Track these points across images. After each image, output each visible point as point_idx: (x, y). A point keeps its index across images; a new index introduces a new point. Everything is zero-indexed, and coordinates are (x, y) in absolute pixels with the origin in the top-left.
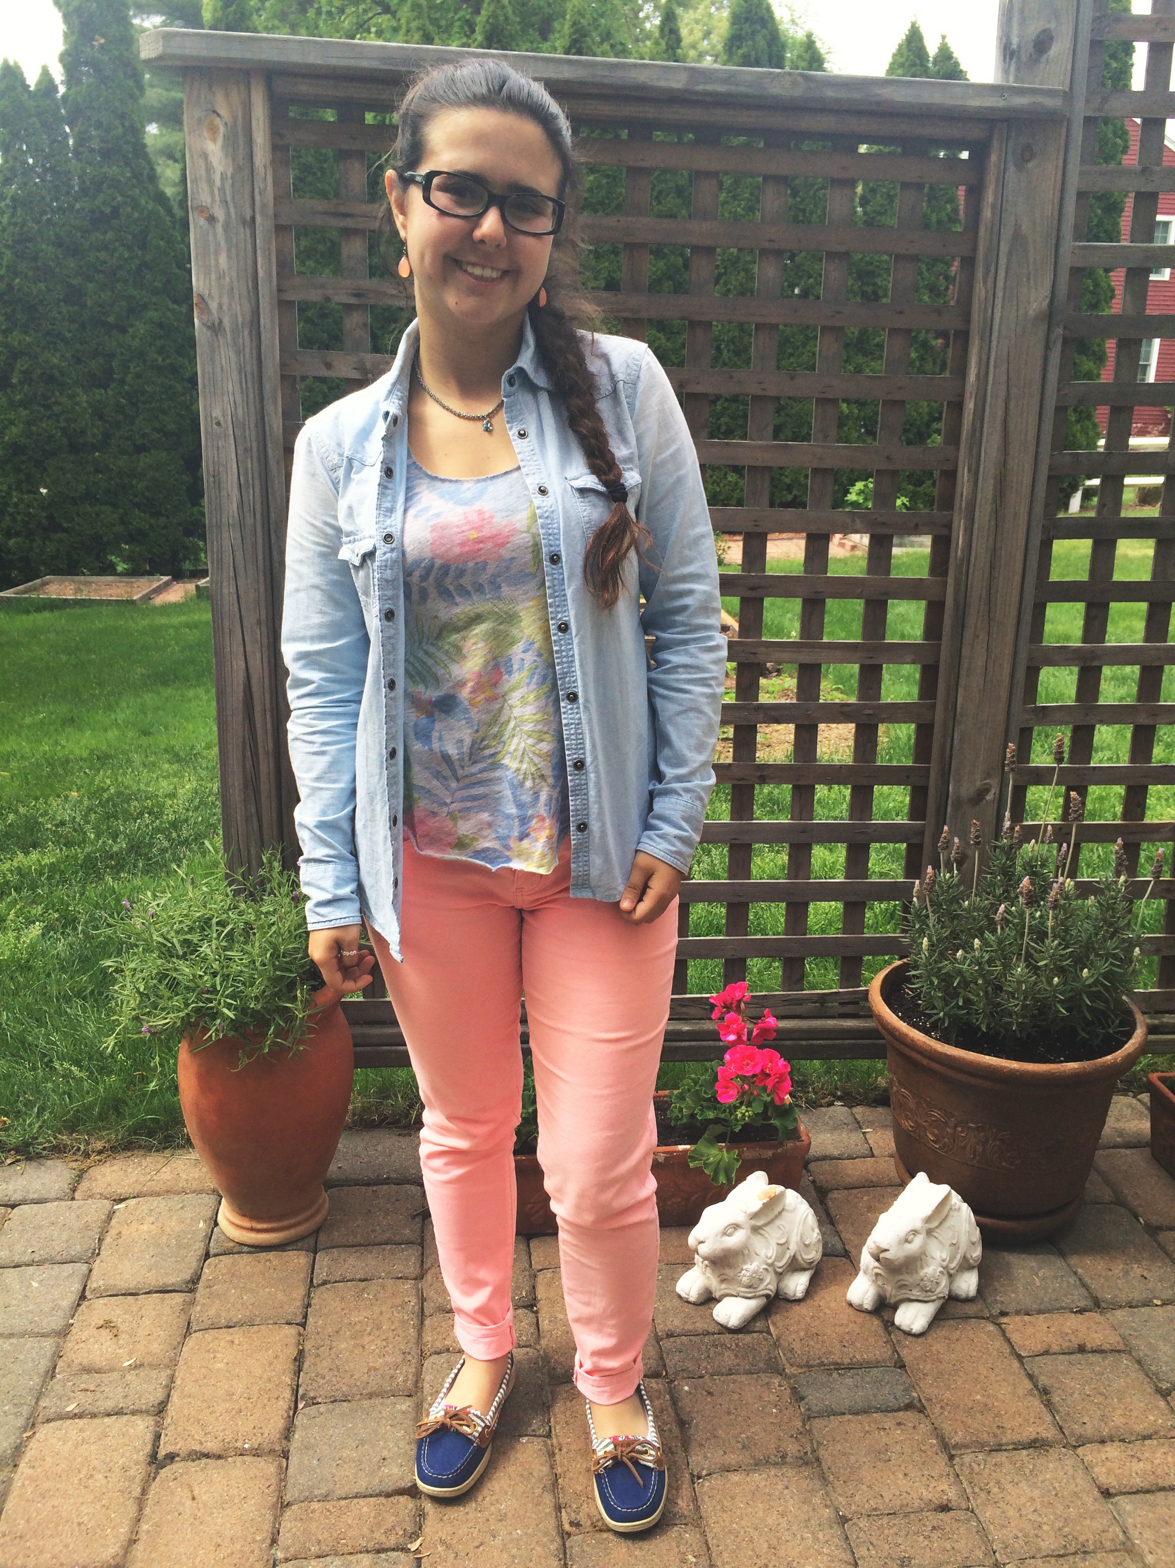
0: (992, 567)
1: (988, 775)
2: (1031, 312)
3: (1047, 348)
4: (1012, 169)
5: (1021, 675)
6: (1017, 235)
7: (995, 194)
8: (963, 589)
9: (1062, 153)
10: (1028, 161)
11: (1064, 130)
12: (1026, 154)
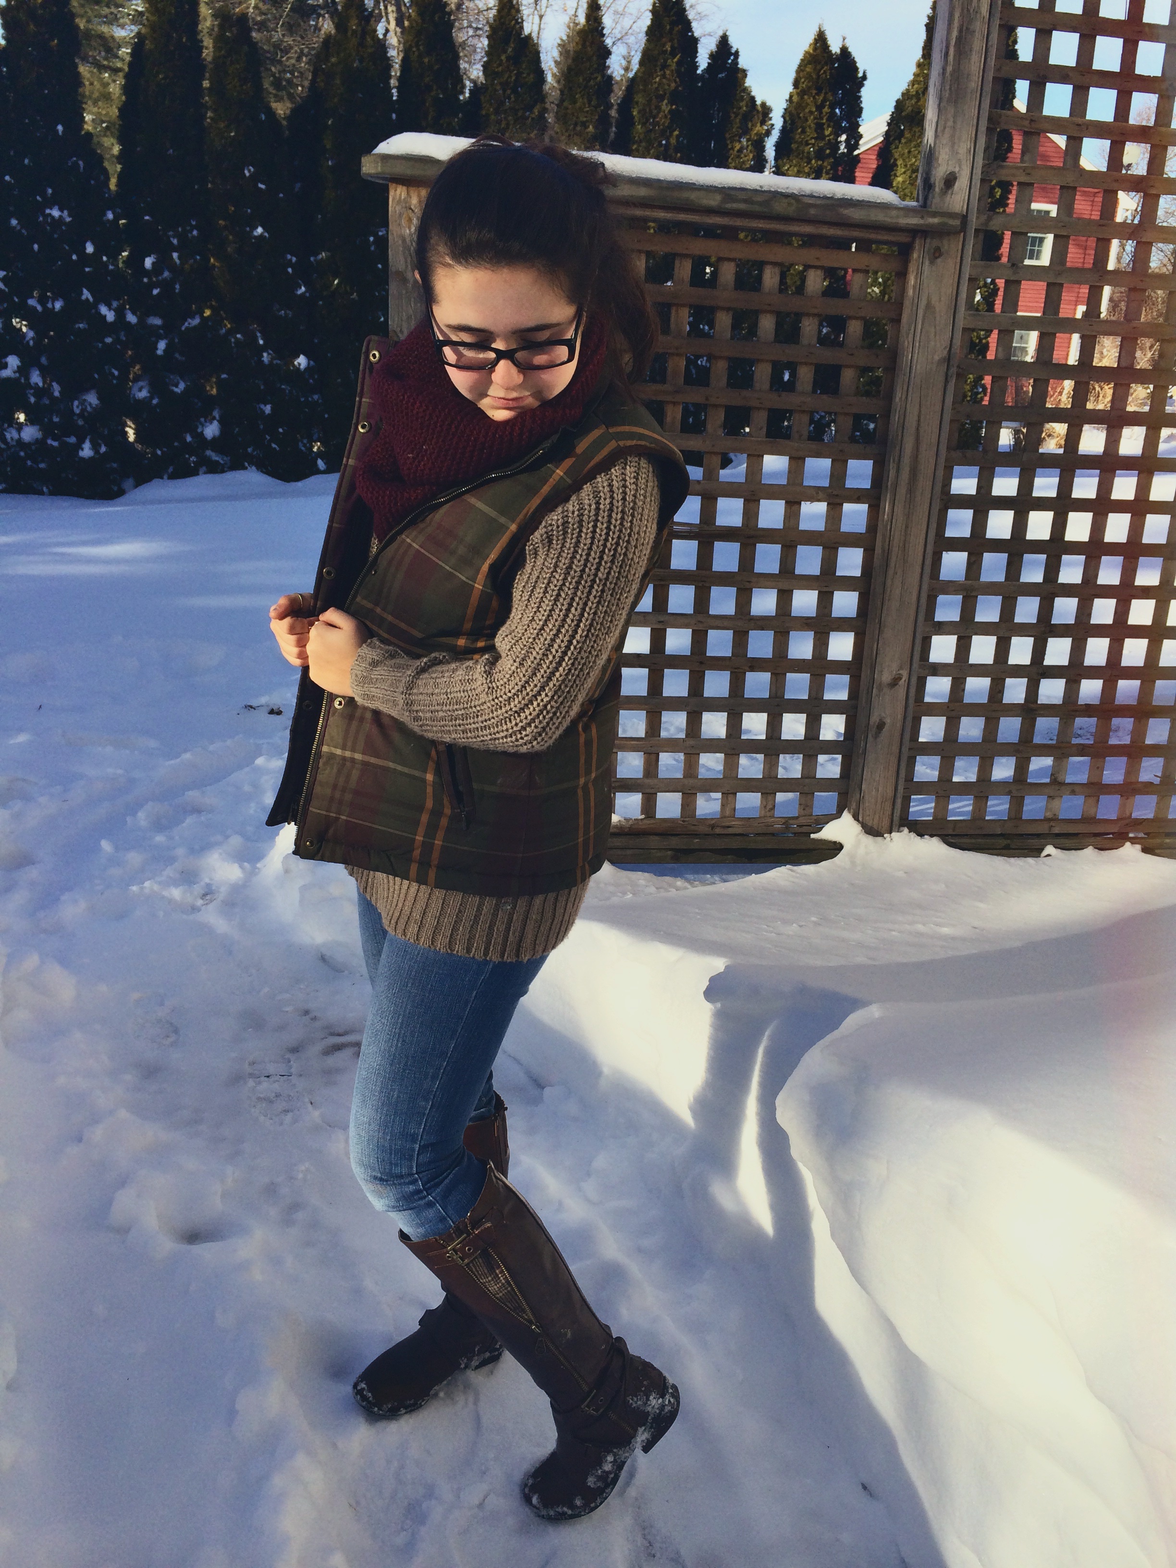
0: (907, 527)
1: (901, 668)
2: (937, 358)
3: (946, 381)
4: (927, 263)
5: (924, 601)
6: (929, 306)
7: (916, 279)
8: (887, 540)
9: (960, 251)
10: (937, 258)
11: (961, 239)
12: (936, 254)
